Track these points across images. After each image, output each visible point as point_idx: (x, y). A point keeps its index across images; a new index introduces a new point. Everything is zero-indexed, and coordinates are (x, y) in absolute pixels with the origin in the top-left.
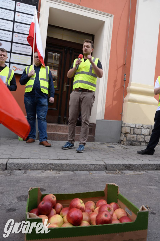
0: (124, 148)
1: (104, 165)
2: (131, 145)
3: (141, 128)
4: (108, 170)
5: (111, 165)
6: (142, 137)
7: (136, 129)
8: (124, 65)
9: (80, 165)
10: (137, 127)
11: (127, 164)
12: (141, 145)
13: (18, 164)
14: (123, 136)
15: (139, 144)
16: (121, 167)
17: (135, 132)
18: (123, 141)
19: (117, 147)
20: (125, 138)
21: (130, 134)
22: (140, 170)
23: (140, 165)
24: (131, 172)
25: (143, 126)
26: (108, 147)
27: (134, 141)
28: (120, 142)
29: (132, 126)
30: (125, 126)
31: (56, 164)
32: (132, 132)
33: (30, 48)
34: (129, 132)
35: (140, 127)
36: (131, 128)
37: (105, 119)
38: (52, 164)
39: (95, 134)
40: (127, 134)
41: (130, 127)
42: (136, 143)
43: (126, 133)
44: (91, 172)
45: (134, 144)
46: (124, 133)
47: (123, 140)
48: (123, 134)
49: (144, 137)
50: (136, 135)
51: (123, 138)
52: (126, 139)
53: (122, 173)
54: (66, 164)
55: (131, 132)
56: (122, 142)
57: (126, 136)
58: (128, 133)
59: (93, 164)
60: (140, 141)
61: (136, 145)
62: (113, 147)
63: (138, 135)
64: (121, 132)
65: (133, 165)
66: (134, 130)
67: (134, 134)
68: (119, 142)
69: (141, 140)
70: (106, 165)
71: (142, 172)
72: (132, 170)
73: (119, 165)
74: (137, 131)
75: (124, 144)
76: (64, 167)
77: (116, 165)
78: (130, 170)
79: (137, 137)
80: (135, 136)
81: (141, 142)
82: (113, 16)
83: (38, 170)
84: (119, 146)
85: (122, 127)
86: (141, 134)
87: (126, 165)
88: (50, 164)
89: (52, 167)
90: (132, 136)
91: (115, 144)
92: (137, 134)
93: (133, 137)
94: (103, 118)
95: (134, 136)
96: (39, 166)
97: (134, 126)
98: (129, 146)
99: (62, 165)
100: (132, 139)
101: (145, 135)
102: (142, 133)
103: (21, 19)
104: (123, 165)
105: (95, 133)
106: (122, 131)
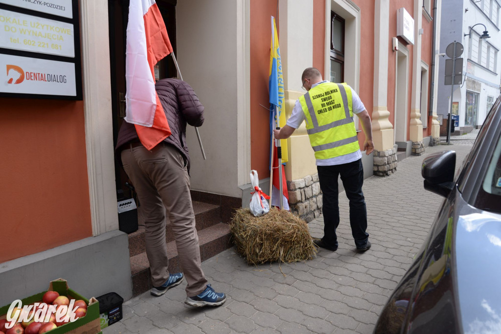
3: (311, 185)
6: (314, 202)
7: (306, 189)
10: (306, 184)
12: (315, 217)
15: (313, 216)
17: (307, 196)
20: (296, 212)
21: (302, 202)
25: (312, 180)
27: (307, 214)
29: (301, 186)
32: (304, 198)
34: (300, 199)
35: (310, 183)
36: (301, 191)
40: (299, 204)
41: (300, 188)
42: (310, 216)
43: (296, 204)
45: (307, 220)
46: (293, 202)
49: (315, 199)
50: (308, 202)
52: (298, 214)
55: (302, 196)
58: (299, 201)
60: (313, 210)
63: (310, 200)
66: (304, 191)
67: (307, 199)
69: (314, 206)
74: (308, 192)
80: (306, 203)
81: (314, 210)
86: (312, 197)
90: (304, 205)
93: (306, 207)
97: (304, 185)
100: (305, 211)
101: (316, 196)
102: (314, 193)
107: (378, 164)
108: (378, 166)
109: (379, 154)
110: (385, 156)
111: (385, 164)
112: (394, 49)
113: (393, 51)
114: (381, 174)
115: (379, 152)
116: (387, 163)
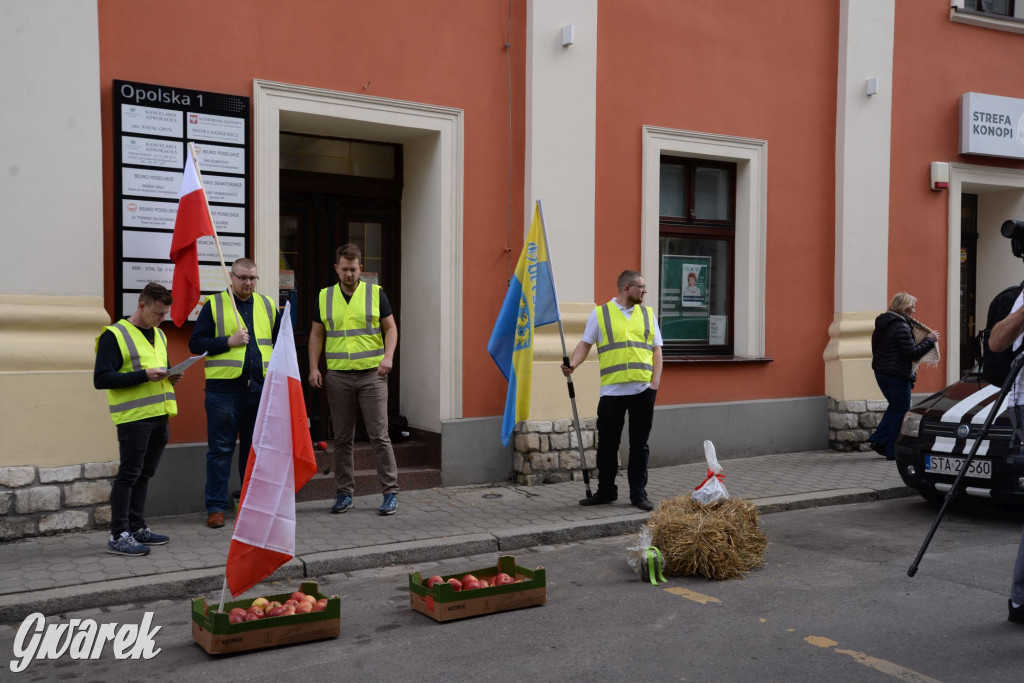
0: (529, 495)
1: (493, 541)
2: (547, 481)
3: (570, 432)
4: (503, 550)
5: (508, 539)
6: (572, 457)
7: (553, 436)
8: (505, 251)
9: (446, 547)
10: (557, 429)
11: (540, 532)
12: (572, 478)
13: (326, 563)
14: (522, 459)
15: (567, 476)
16: (528, 540)
17: (554, 445)
18: (522, 473)
19: (510, 494)
20: (528, 464)
21: (540, 451)
22: (567, 542)
23: (568, 530)
24: (551, 548)
25: (574, 426)
26: (485, 496)
27: (552, 471)
28: (514, 478)
29: (543, 430)
30: (524, 430)
31: (401, 551)
32: (546, 447)
33: (237, 244)
34: (537, 447)
35: (566, 429)
36: (542, 436)
37: (465, 416)
38: (392, 553)
39: (444, 463)
40: (532, 454)
41: (538, 432)
42: (560, 475)
43: (528, 452)
44: (472, 557)
45: (552, 479)
46: (524, 450)
47: (521, 470)
48: (519, 455)
49: (577, 454)
50: (556, 454)
51: (520, 464)
52: (531, 467)
53: (533, 551)
54: (420, 549)
55: (543, 444)
56: (521, 478)
57: (529, 461)
58: (534, 450)
59: (472, 542)
60: (569, 468)
61: (560, 480)
62: (499, 496)
63: (563, 453)
64: (515, 449)
65: (552, 534)
66: (549, 438)
67: (551, 450)
68: (510, 479)
69: (573, 464)
70: (499, 539)
71: (572, 545)
72: (552, 543)
73: (524, 536)
74: (560, 441)
75: (525, 483)
76: (417, 556)
77: (517, 537)
78: (546, 544)
79: (559, 457)
80: (554, 455)
81: (573, 469)
82: (462, 112)
83: (366, 568)
84: (513, 488)
85: (515, 433)
86: (569, 449)
87: (538, 534)
88: (388, 553)
89: (393, 558)
90: (545, 456)
91: (499, 486)
92: (558, 450)
93: (549, 460)
94: (461, 415)
95: (551, 455)
96: (368, 560)
97: (549, 429)
98: (540, 487)
99: (411, 552)
100: (547, 466)
101: (581, 450)
102: (575, 445)
103: (207, 161)
104: (533, 535)
105: (440, 461)
106: (517, 446)
107: (836, 426)
108: (835, 430)
109: (836, 406)
110: (847, 412)
111: (848, 428)
112: (933, 186)
113: (932, 190)
114: (841, 447)
115: (837, 403)
116: (856, 425)
